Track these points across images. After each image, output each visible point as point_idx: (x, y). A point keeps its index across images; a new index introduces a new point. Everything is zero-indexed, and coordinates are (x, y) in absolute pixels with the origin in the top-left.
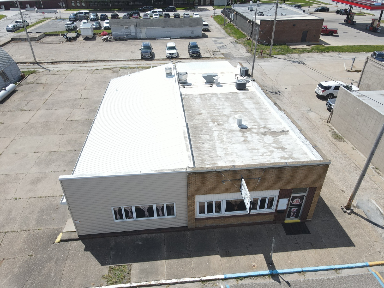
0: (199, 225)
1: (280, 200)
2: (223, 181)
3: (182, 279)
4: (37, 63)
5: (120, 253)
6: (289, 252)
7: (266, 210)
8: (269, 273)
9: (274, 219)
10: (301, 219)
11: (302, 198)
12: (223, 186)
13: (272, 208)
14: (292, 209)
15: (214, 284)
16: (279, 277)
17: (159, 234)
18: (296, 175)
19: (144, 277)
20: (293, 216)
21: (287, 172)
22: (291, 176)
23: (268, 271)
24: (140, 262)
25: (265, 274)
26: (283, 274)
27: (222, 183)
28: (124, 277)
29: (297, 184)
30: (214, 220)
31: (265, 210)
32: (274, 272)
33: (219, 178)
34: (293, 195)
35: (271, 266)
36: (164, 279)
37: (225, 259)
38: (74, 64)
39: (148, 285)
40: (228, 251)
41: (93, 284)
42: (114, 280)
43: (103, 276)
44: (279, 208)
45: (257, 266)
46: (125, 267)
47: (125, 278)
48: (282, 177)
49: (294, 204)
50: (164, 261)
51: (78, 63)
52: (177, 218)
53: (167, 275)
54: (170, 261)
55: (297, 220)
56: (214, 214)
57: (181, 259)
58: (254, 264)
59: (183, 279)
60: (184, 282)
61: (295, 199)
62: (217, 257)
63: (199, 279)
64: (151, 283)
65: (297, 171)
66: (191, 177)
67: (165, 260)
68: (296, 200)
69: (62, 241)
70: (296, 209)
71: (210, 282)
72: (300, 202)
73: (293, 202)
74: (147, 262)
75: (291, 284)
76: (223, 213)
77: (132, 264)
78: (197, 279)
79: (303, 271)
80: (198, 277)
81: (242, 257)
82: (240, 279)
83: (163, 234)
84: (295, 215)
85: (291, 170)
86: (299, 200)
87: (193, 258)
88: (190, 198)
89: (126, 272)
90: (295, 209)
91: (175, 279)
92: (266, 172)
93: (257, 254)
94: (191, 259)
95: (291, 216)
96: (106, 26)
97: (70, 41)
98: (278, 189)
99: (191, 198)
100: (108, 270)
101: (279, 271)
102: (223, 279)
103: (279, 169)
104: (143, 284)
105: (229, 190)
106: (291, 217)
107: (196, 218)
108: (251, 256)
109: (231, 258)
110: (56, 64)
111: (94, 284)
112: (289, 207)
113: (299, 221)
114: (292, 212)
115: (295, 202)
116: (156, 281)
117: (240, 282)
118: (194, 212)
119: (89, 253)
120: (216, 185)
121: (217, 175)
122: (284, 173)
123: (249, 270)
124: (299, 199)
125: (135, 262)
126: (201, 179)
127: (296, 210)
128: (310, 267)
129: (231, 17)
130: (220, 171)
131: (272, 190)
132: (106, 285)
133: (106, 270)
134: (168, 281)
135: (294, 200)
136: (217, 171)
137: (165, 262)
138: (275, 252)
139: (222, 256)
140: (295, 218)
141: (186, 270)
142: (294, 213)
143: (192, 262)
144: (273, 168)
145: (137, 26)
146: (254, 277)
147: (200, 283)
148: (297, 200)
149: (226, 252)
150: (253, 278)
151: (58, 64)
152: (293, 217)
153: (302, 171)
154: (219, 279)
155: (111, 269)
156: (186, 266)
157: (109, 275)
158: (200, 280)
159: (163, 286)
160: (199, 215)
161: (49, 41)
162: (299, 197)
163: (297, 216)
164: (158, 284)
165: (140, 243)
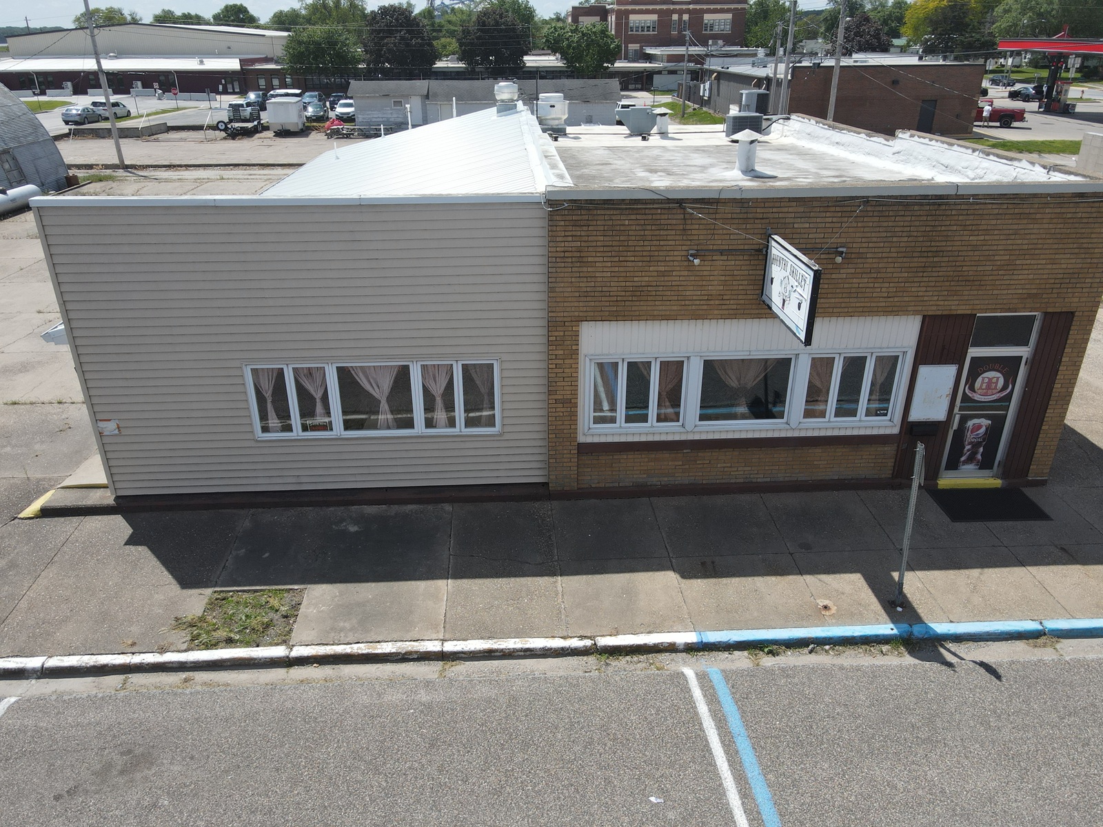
0: (596, 476)
1: (924, 370)
2: (691, 252)
3: (513, 640)
4: (126, 167)
5: (267, 555)
6: (975, 572)
7: (862, 423)
8: (895, 632)
9: (894, 467)
10: (1004, 475)
11: (1009, 366)
12: (692, 278)
13: (886, 415)
14: (970, 423)
15: (651, 664)
16: (942, 650)
17: (430, 507)
18: (990, 243)
19: (351, 630)
20: (971, 459)
21: (955, 228)
22: (970, 248)
23: (892, 626)
24: (340, 582)
25: (877, 636)
26: (958, 638)
27: (686, 263)
28: (267, 626)
29: (995, 292)
30: (653, 456)
31: (860, 421)
32: (917, 630)
33: (677, 237)
34: (974, 352)
35: (899, 609)
36: (434, 636)
37: (699, 585)
38: (233, 171)
39: (363, 655)
40: (713, 563)
41: (130, 643)
42: (222, 634)
43: (177, 619)
44: (916, 415)
45: (838, 610)
46: (275, 597)
47: (271, 631)
48: (934, 249)
49: (977, 397)
50: (441, 583)
51: (245, 170)
52: (507, 437)
53: (447, 626)
54: (465, 583)
55: (987, 480)
56: (652, 430)
57: (513, 579)
58: (826, 602)
59: (517, 640)
60: (522, 650)
61: (984, 375)
62: (668, 579)
63: (588, 643)
64: (376, 648)
65: (999, 222)
66: (562, 223)
67: (445, 581)
68: (986, 380)
69: (46, 513)
70: (985, 422)
71: (635, 659)
72: (1002, 390)
73: (972, 389)
74: (369, 584)
75: (1000, 671)
76: (689, 427)
77: (309, 586)
78: (575, 643)
79: (1045, 634)
80: (582, 637)
81: (772, 579)
82: (766, 650)
83: (448, 507)
84: (979, 457)
85: (972, 217)
86: (998, 378)
87: (565, 578)
88: (557, 334)
89: (277, 611)
90: (980, 427)
91: (482, 638)
92: (869, 219)
93: (834, 572)
94: (556, 582)
95: (963, 459)
96: (342, 114)
97: (234, 139)
98: (915, 313)
99: (562, 334)
100: (206, 600)
101: (941, 628)
102: (691, 649)
103: (922, 205)
104: (344, 652)
105: (717, 302)
106: (965, 462)
107: (582, 439)
108: (808, 578)
109: (724, 581)
110: (179, 170)
111: (133, 644)
112: (956, 410)
113: (997, 483)
114: (970, 437)
115: (981, 388)
116: (399, 644)
117: (768, 661)
118: (570, 404)
119: (143, 551)
120: (663, 274)
121: (669, 222)
122: (943, 228)
123: (802, 621)
124: (998, 375)
125: (323, 583)
126: (602, 238)
127: (987, 429)
128: (1074, 618)
129: (701, 94)
130: (680, 202)
131: (890, 318)
132: (185, 646)
133: (196, 601)
134: (450, 647)
135: (980, 379)
136: (669, 201)
137: (444, 587)
138: (911, 568)
139: (686, 574)
140: (979, 469)
141: (530, 612)
142: (975, 446)
143: (560, 589)
144: (896, 197)
145: (427, 97)
146: (827, 647)
147: (591, 660)
148: (990, 379)
149: (703, 564)
150: (826, 651)
151: (187, 170)
152: (971, 467)
153: (1016, 227)
154: (672, 648)
155: (217, 599)
156: (531, 599)
157: (202, 619)
158: (590, 648)
159: (429, 665)
160: (592, 426)
161: (176, 139)
162: (997, 366)
163: (986, 464)
164: (406, 653)
165: (353, 529)
